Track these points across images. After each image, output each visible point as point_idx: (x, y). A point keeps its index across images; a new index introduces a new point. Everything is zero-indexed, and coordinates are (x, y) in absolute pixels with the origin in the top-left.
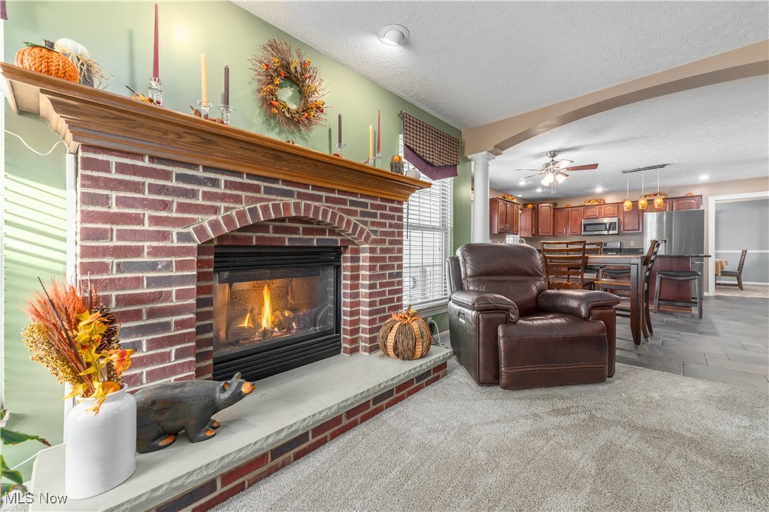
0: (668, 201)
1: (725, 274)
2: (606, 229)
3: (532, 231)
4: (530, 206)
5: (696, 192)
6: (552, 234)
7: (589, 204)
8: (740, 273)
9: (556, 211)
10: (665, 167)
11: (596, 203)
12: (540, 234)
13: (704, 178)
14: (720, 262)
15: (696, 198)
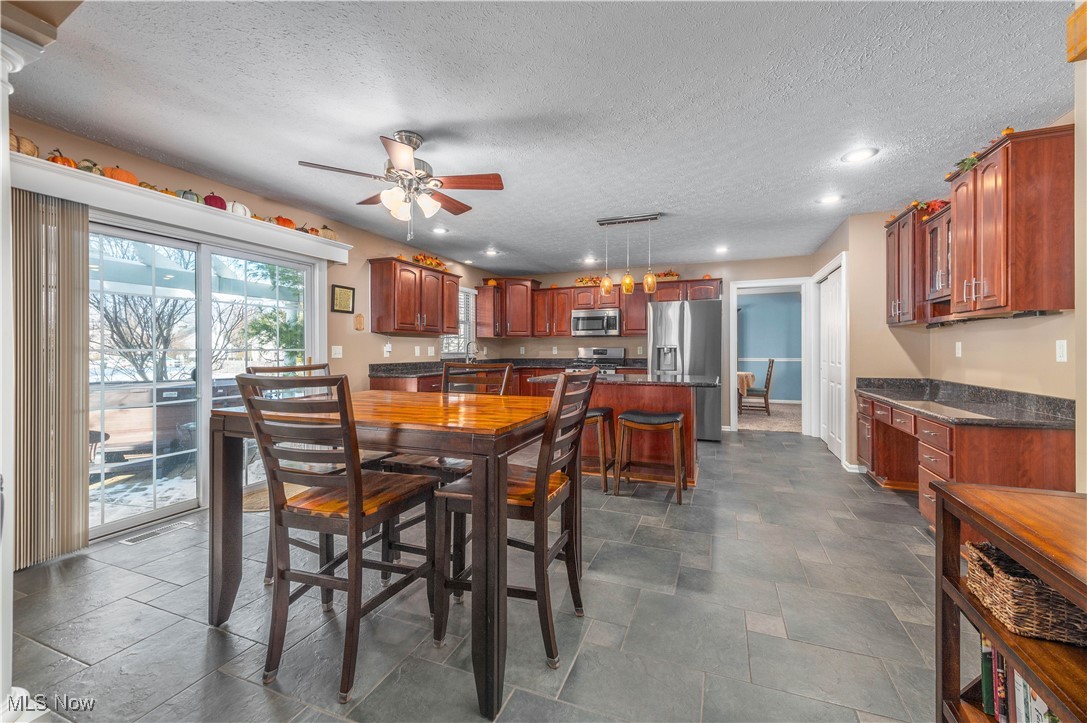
0: (681, 285)
1: (752, 393)
2: (603, 329)
3: (495, 327)
4: (492, 283)
5: (715, 274)
6: (529, 333)
7: (581, 285)
8: (767, 392)
9: (536, 293)
10: (660, 218)
11: (590, 284)
12: (509, 333)
13: (722, 250)
14: (746, 377)
15: (715, 283)
